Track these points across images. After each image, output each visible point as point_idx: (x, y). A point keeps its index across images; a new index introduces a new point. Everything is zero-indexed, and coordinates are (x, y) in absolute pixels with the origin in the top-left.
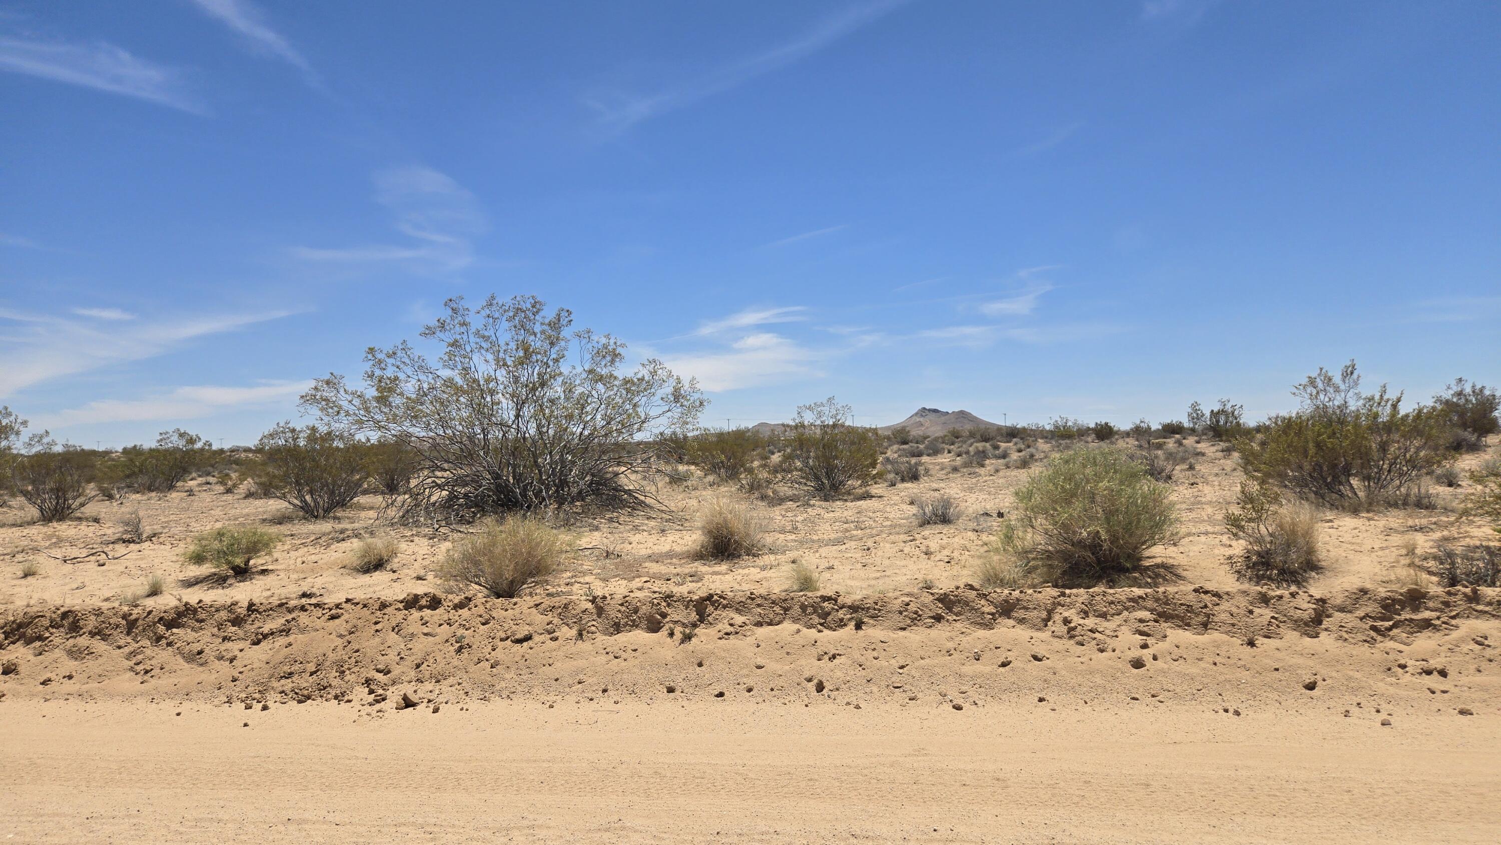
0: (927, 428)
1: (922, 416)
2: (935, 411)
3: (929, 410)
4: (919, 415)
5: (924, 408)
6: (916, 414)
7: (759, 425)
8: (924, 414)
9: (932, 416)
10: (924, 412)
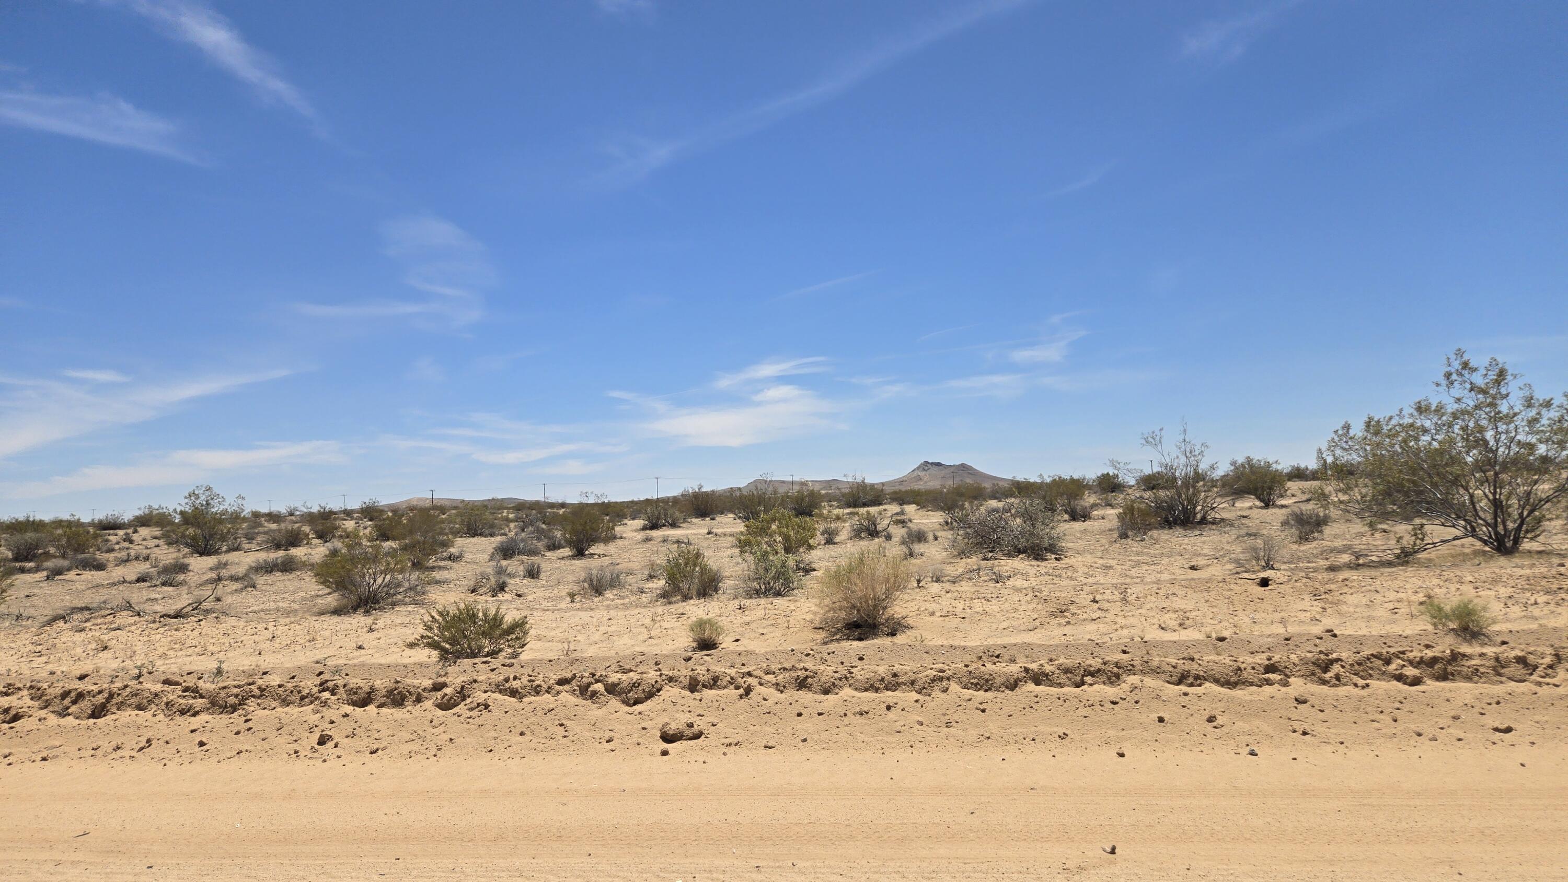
0: (926, 482)
1: (924, 470)
2: (938, 464)
3: (932, 464)
4: (921, 469)
5: (927, 462)
6: (918, 468)
8: (926, 468)
9: (933, 470)
10: (926, 466)
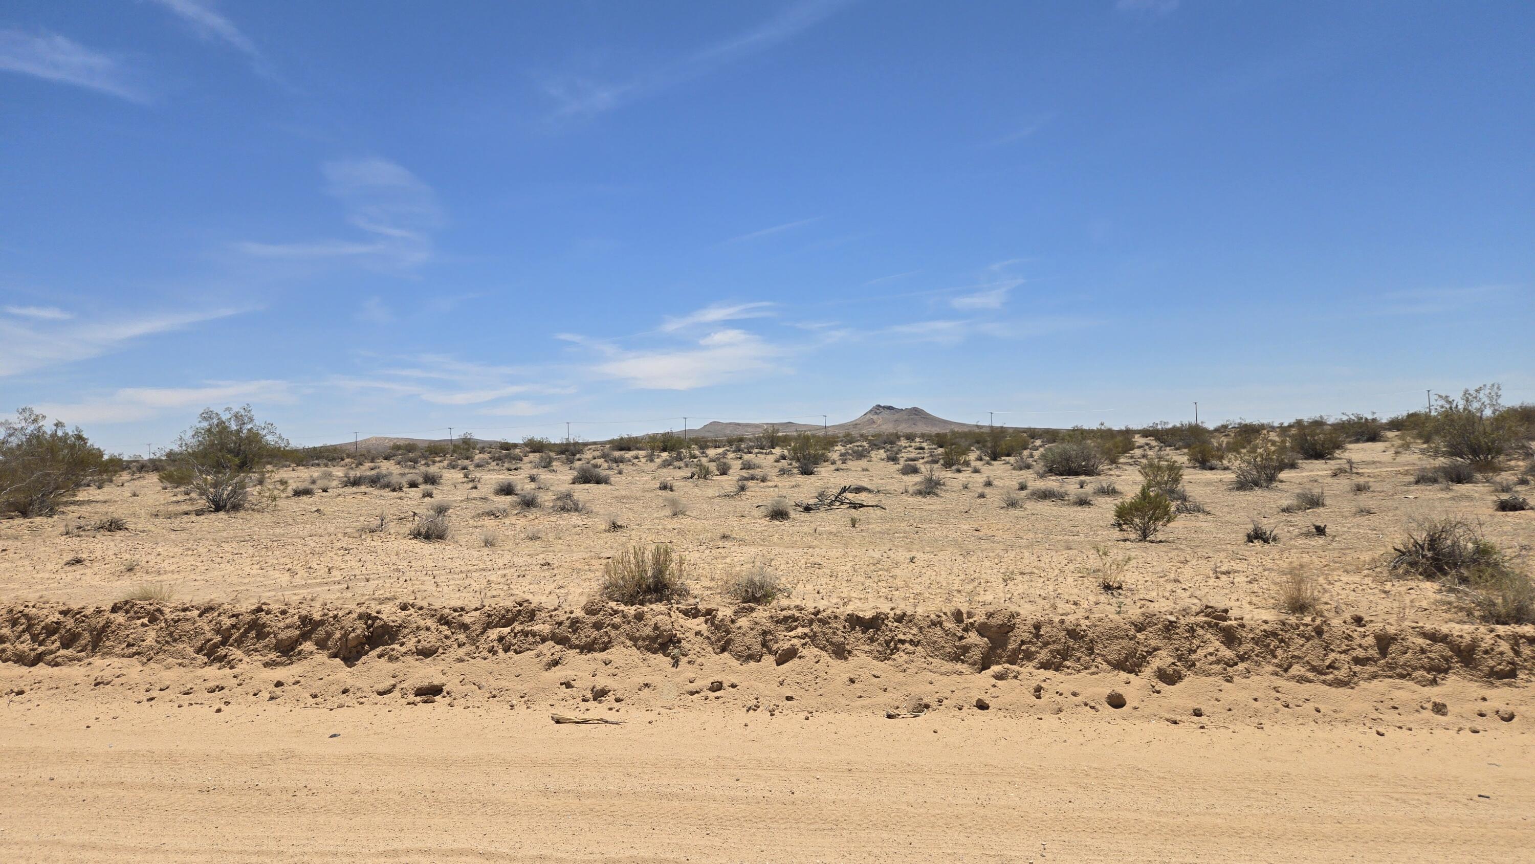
0: (880, 426)
1: (876, 413)
2: (890, 408)
3: (884, 407)
4: (873, 413)
5: (879, 406)
6: (870, 411)
7: (711, 424)
8: (878, 411)
9: (886, 414)
10: (878, 409)
